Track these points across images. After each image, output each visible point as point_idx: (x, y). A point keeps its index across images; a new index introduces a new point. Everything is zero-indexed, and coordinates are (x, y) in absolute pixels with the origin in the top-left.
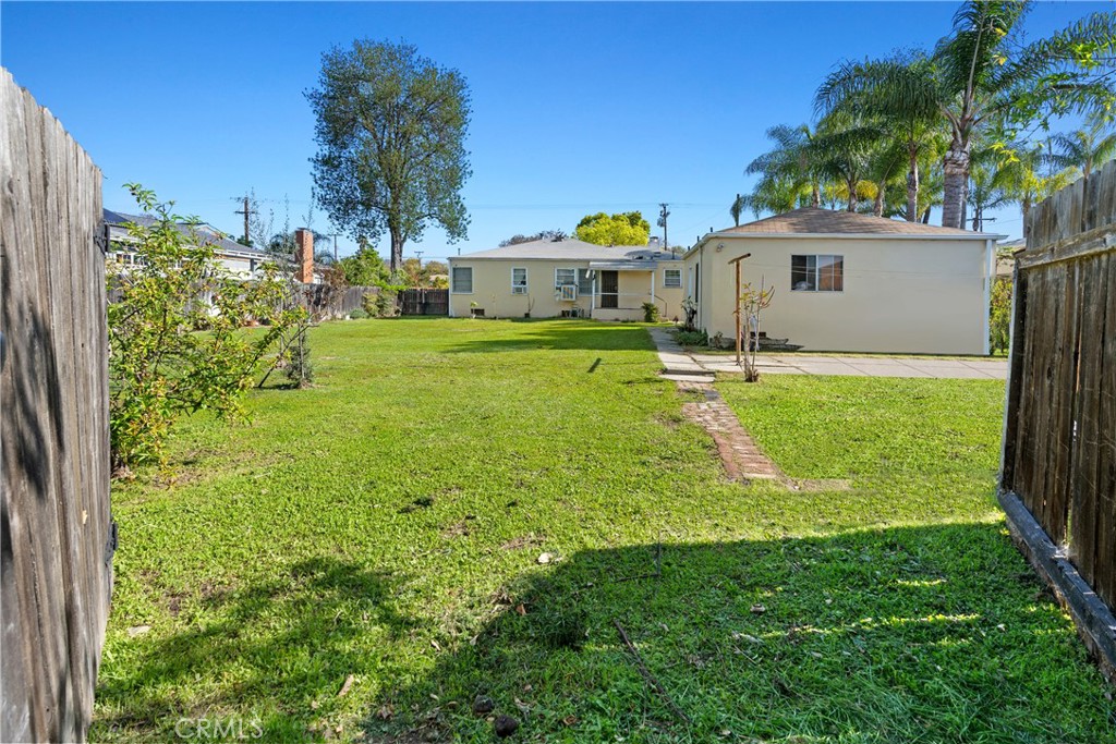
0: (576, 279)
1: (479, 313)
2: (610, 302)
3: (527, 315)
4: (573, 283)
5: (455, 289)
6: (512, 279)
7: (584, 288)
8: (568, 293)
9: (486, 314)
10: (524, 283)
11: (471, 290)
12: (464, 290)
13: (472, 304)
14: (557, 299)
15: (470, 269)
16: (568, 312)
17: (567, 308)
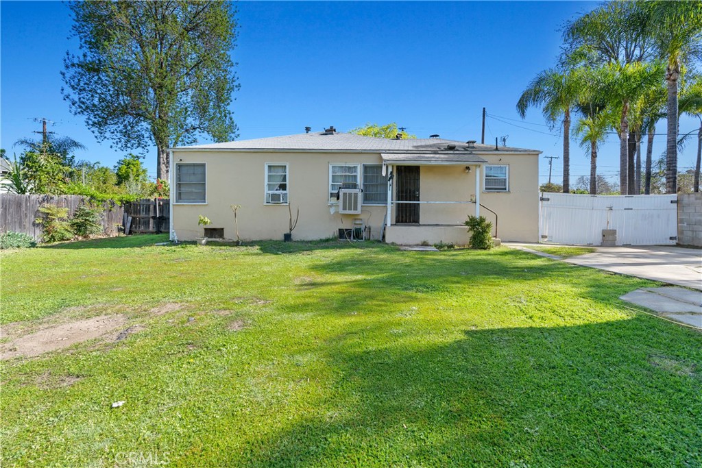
0: (360, 181)
1: (214, 234)
2: (408, 215)
3: (288, 237)
4: (355, 186)
5: (179, 197)
6: (266, 182)
7: (373, 194)
8: (350, 203)
9: (228, 235)
10: (283, 187)
11: (203, 199)
12: (194, 200)
13: (201, 222)
14: (332, 211)
15: (203, 165)
16: (349, 231)
17: (347, 225)
